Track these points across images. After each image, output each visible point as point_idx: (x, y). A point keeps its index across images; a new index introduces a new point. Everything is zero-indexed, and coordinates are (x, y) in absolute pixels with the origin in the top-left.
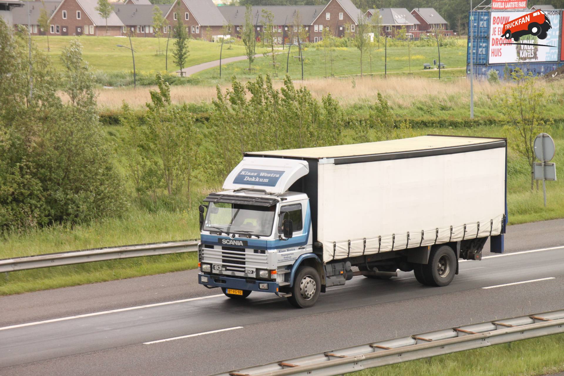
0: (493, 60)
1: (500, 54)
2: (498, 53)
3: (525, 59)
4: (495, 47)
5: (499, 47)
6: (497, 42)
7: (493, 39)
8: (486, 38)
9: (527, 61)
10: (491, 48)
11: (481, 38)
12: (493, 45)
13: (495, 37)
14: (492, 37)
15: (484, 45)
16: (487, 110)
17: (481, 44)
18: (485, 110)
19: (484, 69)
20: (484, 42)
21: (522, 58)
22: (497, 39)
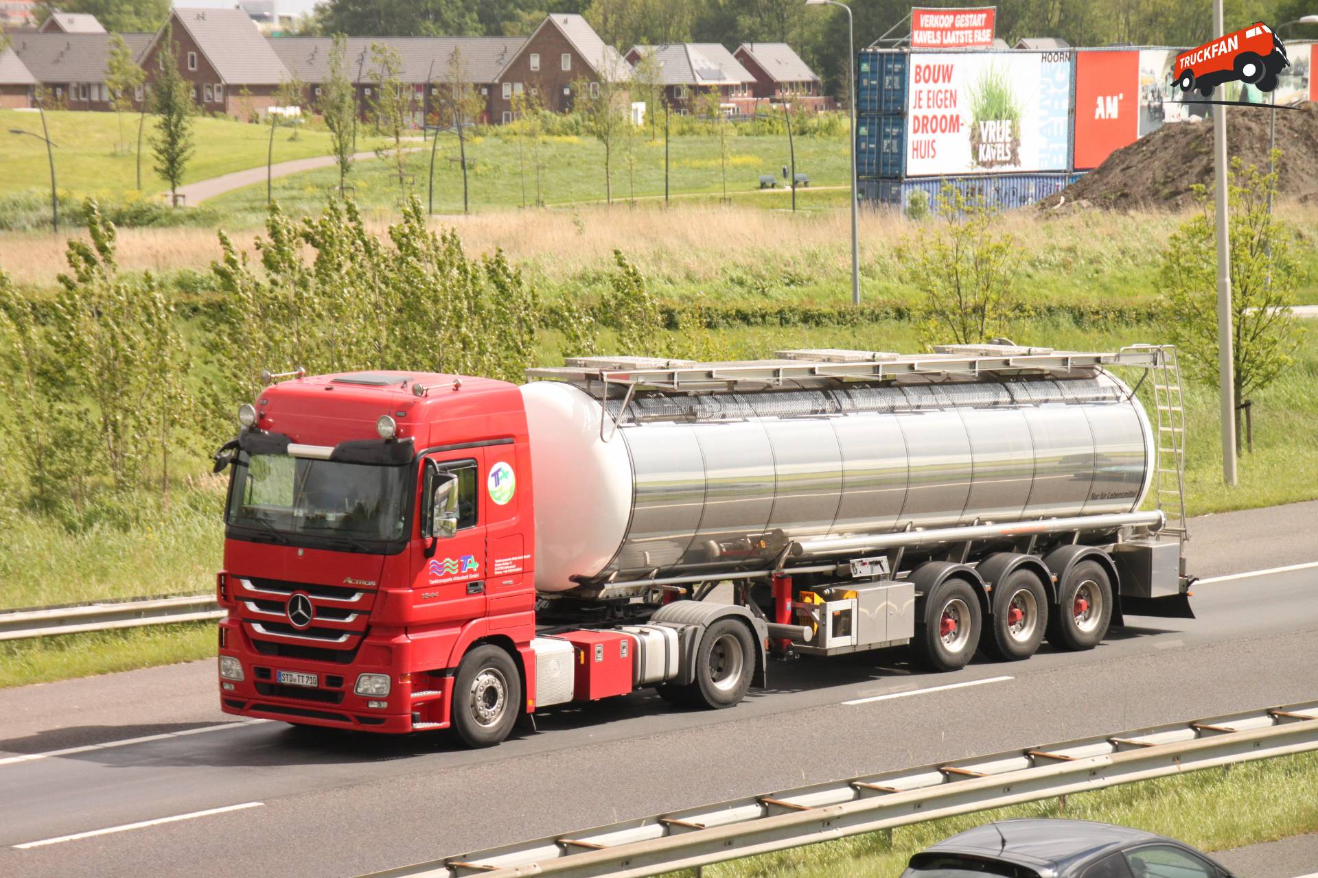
0: (915, 166)
1: (932, 153)
2: (928, 150)
3: (991, 164)
4: (921, 136)
5: (929, 136)
6: (925, 126)
7: (916, 118)
8: (899, 116)
9: (996, 169)
10: (912, 138)
11: (887, 114)
12: (915, 131)
13: (920, 113)
14: (912, 112)
15: (895, 131)
16: (894, 284)
17: (888, 130)
18: (890, 285)
19: (894, 189)
20: (894, 125)
21: (984, 164)
22: (925, 117)
